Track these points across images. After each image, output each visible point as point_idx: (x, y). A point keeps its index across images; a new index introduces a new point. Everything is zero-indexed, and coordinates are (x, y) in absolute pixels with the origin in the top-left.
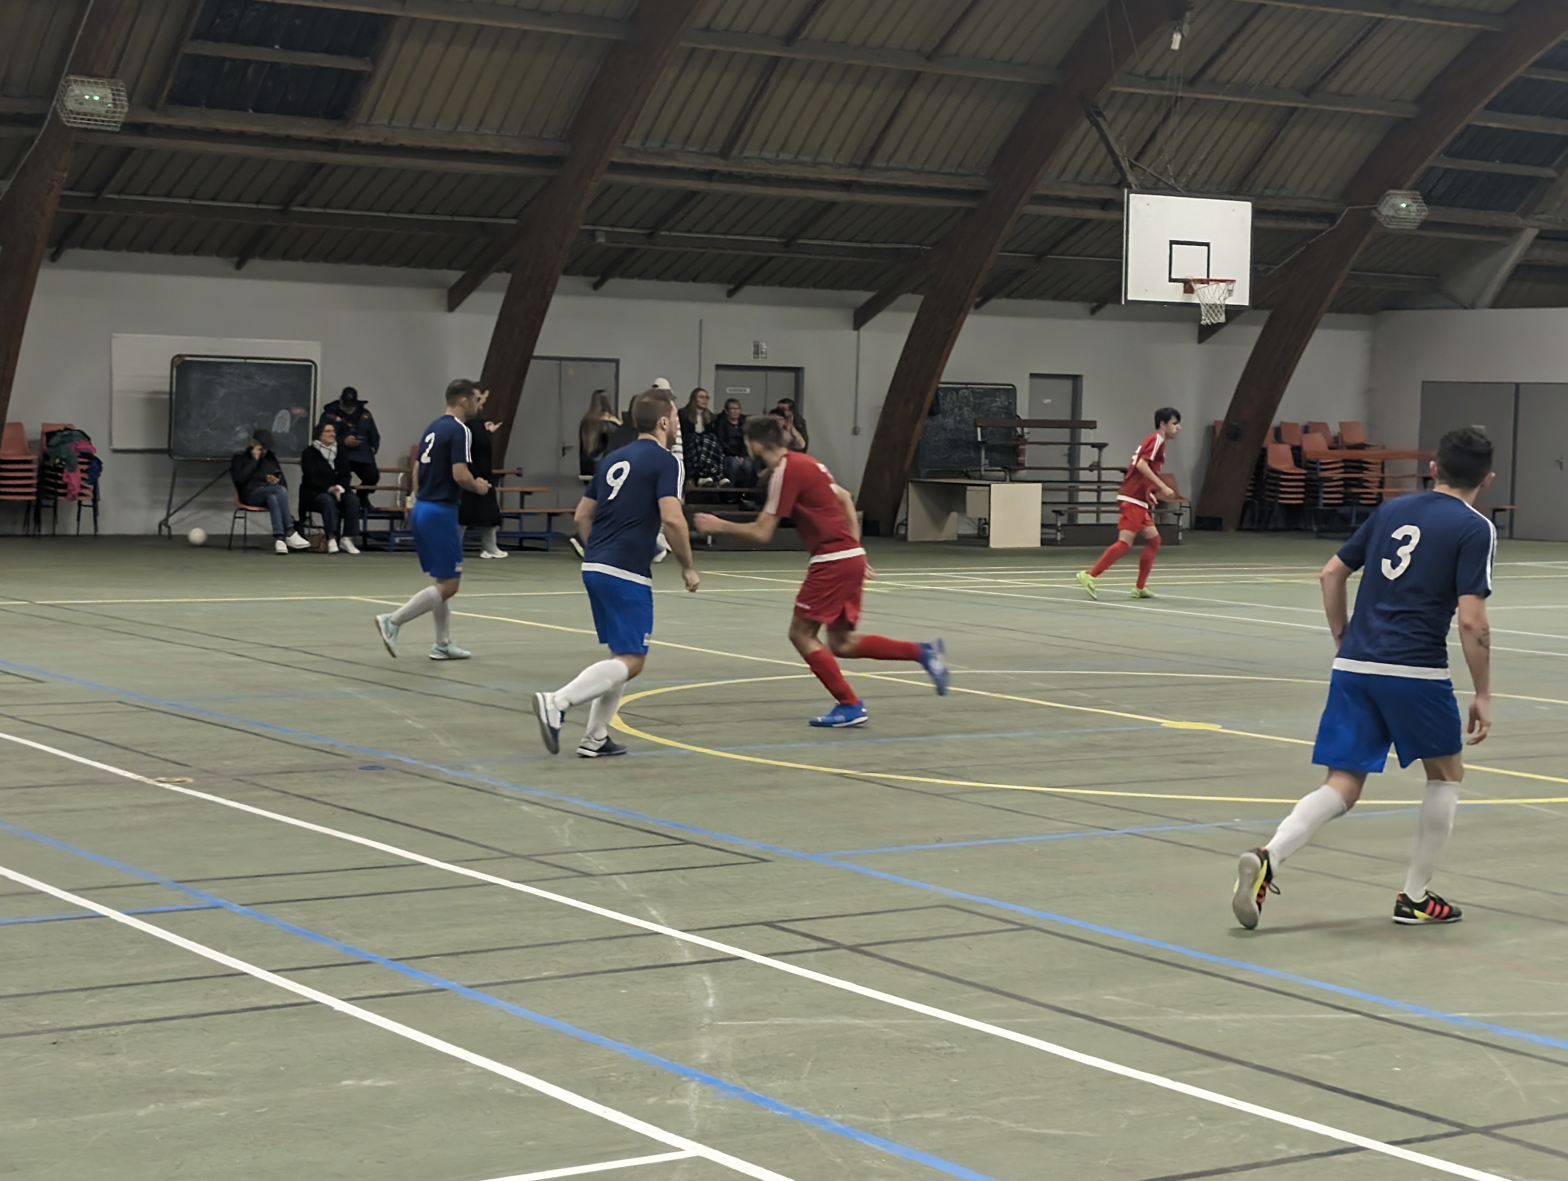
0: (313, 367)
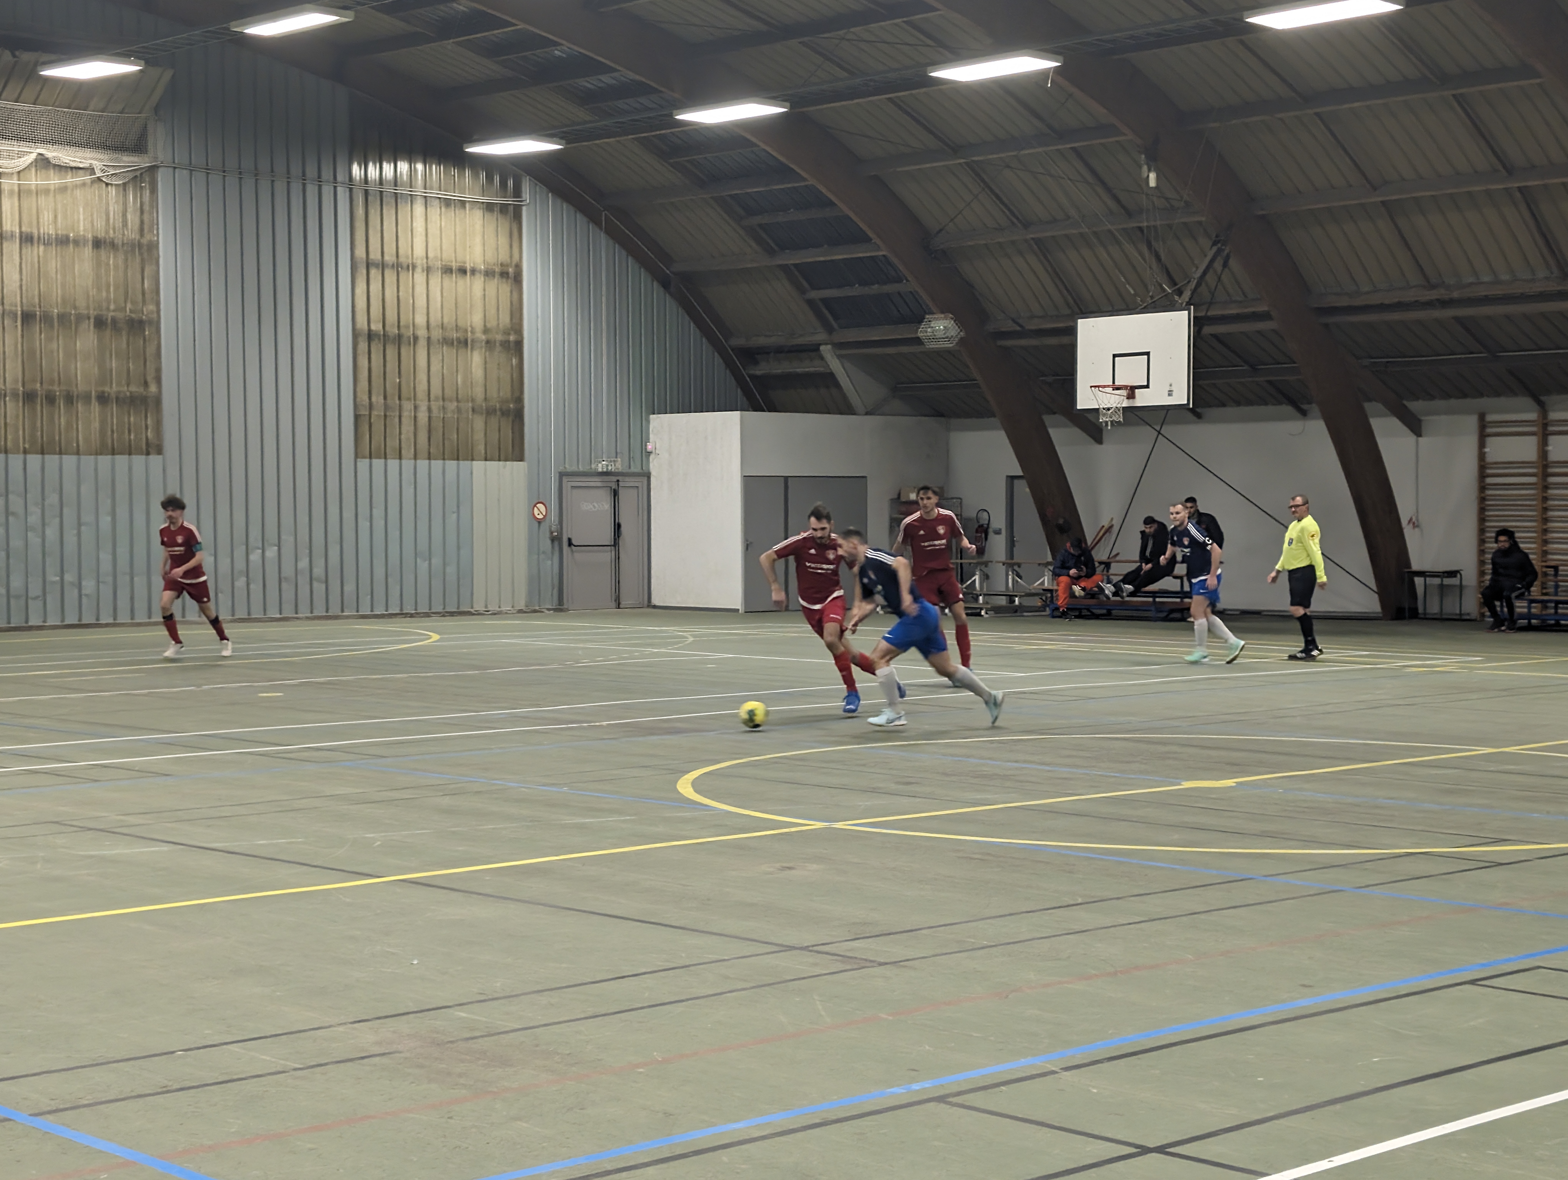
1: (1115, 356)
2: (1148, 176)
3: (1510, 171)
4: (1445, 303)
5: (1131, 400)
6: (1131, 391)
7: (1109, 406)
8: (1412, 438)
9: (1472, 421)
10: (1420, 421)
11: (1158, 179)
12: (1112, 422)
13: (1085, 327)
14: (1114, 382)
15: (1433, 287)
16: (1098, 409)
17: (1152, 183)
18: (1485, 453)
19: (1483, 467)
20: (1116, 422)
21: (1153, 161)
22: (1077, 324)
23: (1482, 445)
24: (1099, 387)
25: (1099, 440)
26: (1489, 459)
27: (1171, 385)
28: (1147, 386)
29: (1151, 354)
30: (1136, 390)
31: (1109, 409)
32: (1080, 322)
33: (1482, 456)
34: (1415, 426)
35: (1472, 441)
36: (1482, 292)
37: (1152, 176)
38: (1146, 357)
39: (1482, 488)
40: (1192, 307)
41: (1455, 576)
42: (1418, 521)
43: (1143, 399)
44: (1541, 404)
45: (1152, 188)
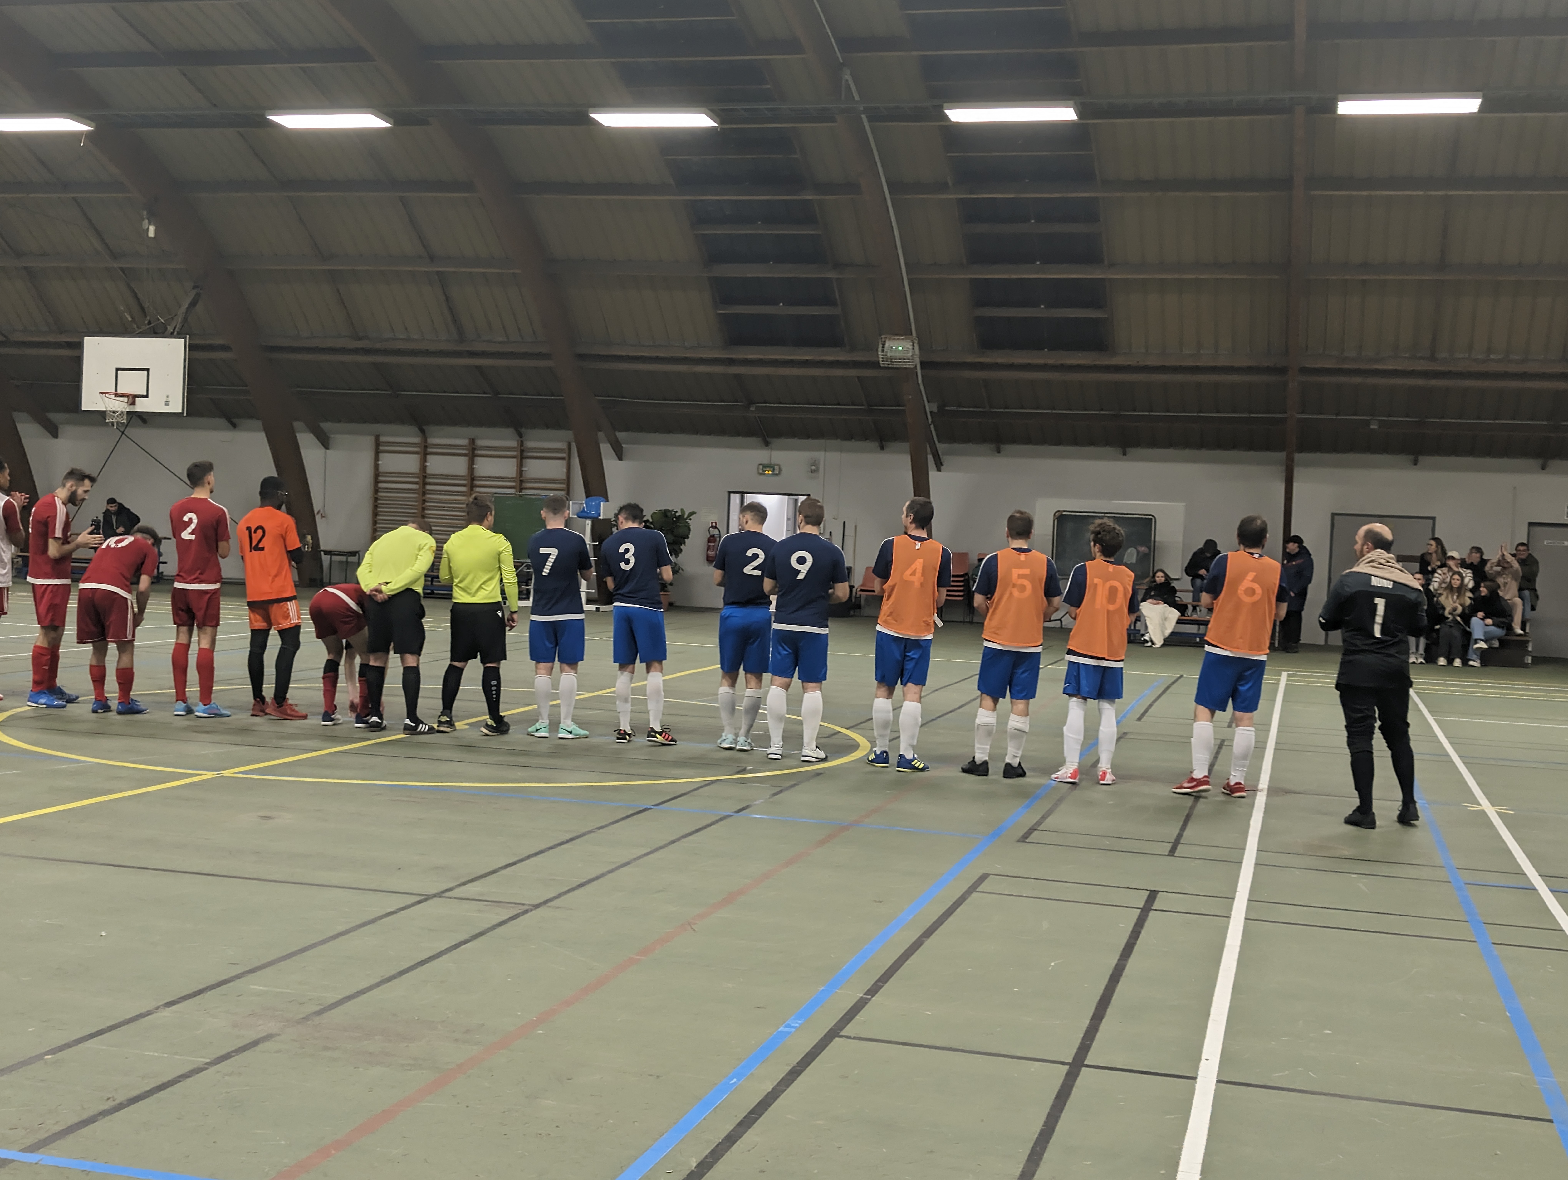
0: (1153, 520)
1: (117, 369)
2: (148, 228)
3: (432, 258)
4: (367, 351)
5: (132, 406)
6: (133, 399)
7: (114, 409)
8: (323, 450)
9: (369, 441)
10: (328, 438)
11: (156, 231)
12: (117, 423)
13: (91, 344)
14: (116, 390)
15: (360, 339)
16: (104, 412)
17: (151, 234)
18: (378, 465)
19: (377, 475)
20: (121, 423)
21: (153, 217)
22: (83, 340)
23: (377, 459)
24: (105, 393)
25: (55, 435)
26: (381, 469)
27: (168, 397)
28: (147, 396)
29: (151, 371)
30: (137, 399)
31: (114, 412)
32: (87, 339)
33: (376, 467)
34: (325, 442)
35: (368, 456)
36: (399, 345)
37: (152, 229)
38: (146, 372)
39: (376, 490)
40: (188, 336)
41: (355, 556)
42: (324, 511)
43: (142, 406)
44: (423, 432)
45: (151, 238)
